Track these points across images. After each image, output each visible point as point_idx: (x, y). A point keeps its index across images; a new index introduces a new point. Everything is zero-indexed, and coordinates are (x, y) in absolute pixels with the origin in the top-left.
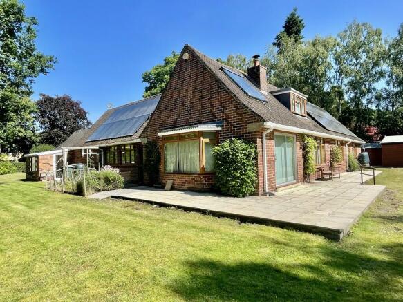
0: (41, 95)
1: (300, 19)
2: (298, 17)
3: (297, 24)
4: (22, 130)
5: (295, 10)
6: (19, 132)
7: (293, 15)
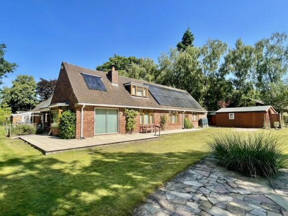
0: (41, 79)
1: (192, 34)
2: (190, 33)
3: (189, 37)
4: (28, 99)
5: (189, 29)
6: (26, 101)
7: (187, 32)
